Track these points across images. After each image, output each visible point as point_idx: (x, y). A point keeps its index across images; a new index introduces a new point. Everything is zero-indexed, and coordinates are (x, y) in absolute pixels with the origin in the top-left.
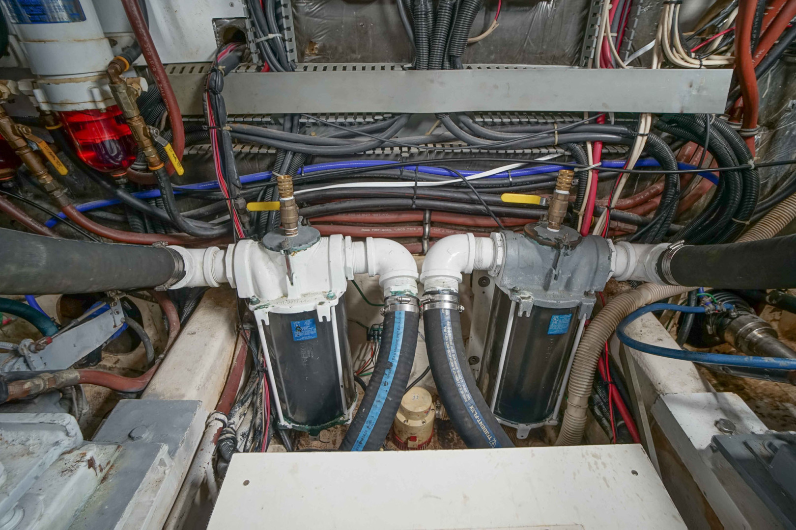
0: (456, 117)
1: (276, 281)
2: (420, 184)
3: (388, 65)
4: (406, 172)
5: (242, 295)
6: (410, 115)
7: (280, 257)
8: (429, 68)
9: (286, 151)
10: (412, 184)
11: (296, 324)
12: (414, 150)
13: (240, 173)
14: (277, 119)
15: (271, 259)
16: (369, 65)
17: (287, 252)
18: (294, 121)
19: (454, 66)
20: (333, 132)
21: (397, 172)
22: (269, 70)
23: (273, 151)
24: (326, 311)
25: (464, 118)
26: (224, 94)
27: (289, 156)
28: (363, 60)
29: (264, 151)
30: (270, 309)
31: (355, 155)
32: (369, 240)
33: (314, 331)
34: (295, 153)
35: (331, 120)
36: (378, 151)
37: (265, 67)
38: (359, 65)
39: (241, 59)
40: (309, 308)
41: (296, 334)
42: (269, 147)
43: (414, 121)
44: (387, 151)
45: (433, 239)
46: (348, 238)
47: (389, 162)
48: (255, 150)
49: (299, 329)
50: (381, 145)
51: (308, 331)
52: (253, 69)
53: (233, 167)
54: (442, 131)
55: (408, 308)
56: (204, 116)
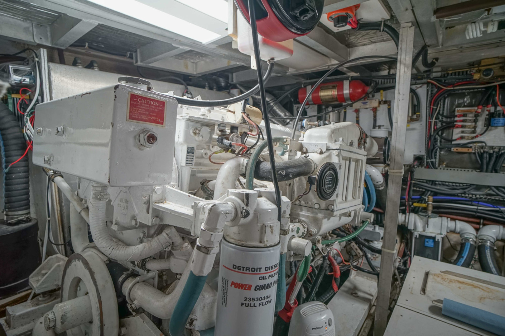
0: (497, 188)
1: (422, 226)
2: (479, 208)
3: (470, 170)
4: (474, 203)
5: (409, 228)
6: (477, 185)
7: (425, 219)
8: (487, 171)
9: (428, 191)
10: (476, 207)
11: (427, 240)
12: (478, 196)
13: (413, 195)
14: (428, 181)
15: (422, 219)
16: (463, 170)
17: (429, 217)
18: (433, 182)
19: (496, 171)
20: (446, 187)
21: (470, 203)
22: (429, 168)
23: (424, 190)
24: (439, 238)
25: (500, 188)
26: (414, 173)
27: (429, 193)
28: (461, 168)
29: (421, 190)
30: (419, 233)
31: (454, 195)
32: (457, 221)
33: (433, 244)
34: (432, 191)
35: (447, 184)
36: (463, 195)
37: (428, 167)
38: (459, 169)
39: (420, 164)
40: (433, 235)
41: (426, 244)
42: (423, 189)
43: (478, 187)
44: (467, 195)
45: (484, 225)
46: (449, 219)
47: (467, 199)
48: (418, 189)
49: (427, 242)
50: (465, 193)
51: (430, 244)
52: (423, 168)
53: (411, 193)
54: (491, 192)
55: (471, 243)
56: (407, 178)
